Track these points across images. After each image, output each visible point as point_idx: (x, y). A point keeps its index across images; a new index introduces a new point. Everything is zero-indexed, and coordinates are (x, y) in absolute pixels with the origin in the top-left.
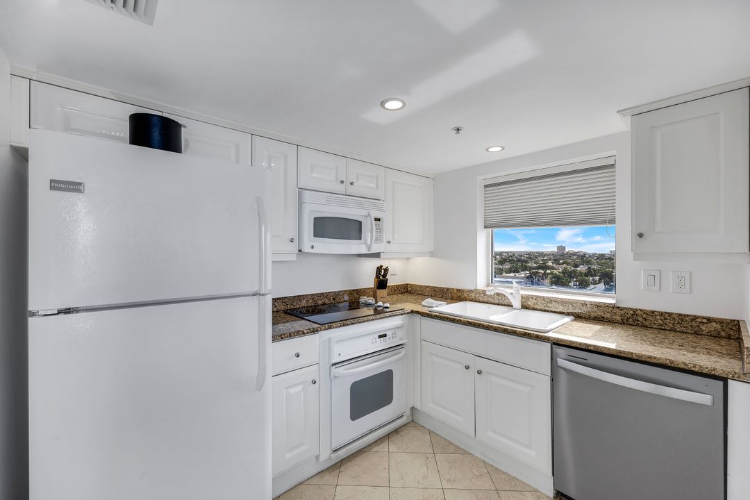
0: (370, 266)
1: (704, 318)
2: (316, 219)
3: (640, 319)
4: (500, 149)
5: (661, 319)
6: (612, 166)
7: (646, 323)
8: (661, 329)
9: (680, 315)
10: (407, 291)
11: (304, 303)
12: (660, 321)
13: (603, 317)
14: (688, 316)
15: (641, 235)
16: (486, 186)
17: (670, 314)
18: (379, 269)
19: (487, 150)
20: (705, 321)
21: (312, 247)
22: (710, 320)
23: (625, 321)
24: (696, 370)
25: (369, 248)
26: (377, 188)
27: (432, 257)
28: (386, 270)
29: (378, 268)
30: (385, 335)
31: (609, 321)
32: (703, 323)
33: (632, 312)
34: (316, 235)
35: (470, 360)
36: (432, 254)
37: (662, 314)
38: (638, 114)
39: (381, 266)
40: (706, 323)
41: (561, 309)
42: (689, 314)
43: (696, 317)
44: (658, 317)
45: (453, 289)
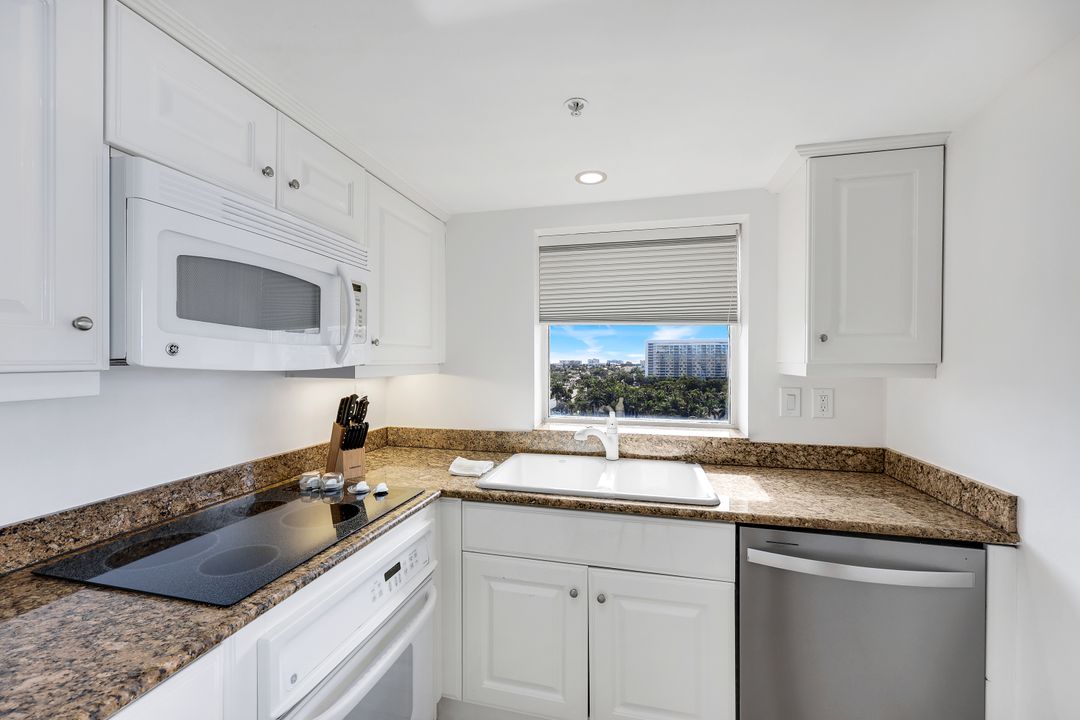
0: (326, 398)
1: (850, 449)
2: (183, 261)
3: (780, 458)
4: (599, 178)
5: (804, 456)
6: (733, 238)
7: (787, 463)
8: (804, 469)
9: (825, 447)
10: (387, 444)
11: (120, 523)
12: (803, 459)
13: (734, 460)
14: (833, 447)
15: (823, 338)
16: (542, 249)
17: (814, 447)
18: (346, 403)
19: (577, 178)
20: (851, 453)
21: (173, 350)
22: (856, 451)
23: (761, 462)
24: (954, 538)
25: (338, 356)
26: (350, 213)
27: (440, 372)
28: (363, 404)
29: (343, 400)
30: (397, 568)
31: (742, 465)
32: (848, 456)
33: (770, 449)
34: (183, 312)
35: (576, 576)
36: (443, 368)
37: (805, 448)
38: (821, 156)
39: (354, 397)
40: (852, 456)
41: (676, 452)
42: (834, 445)
43: (842, 449)
44: (801, 453)
45: (488, 433)
